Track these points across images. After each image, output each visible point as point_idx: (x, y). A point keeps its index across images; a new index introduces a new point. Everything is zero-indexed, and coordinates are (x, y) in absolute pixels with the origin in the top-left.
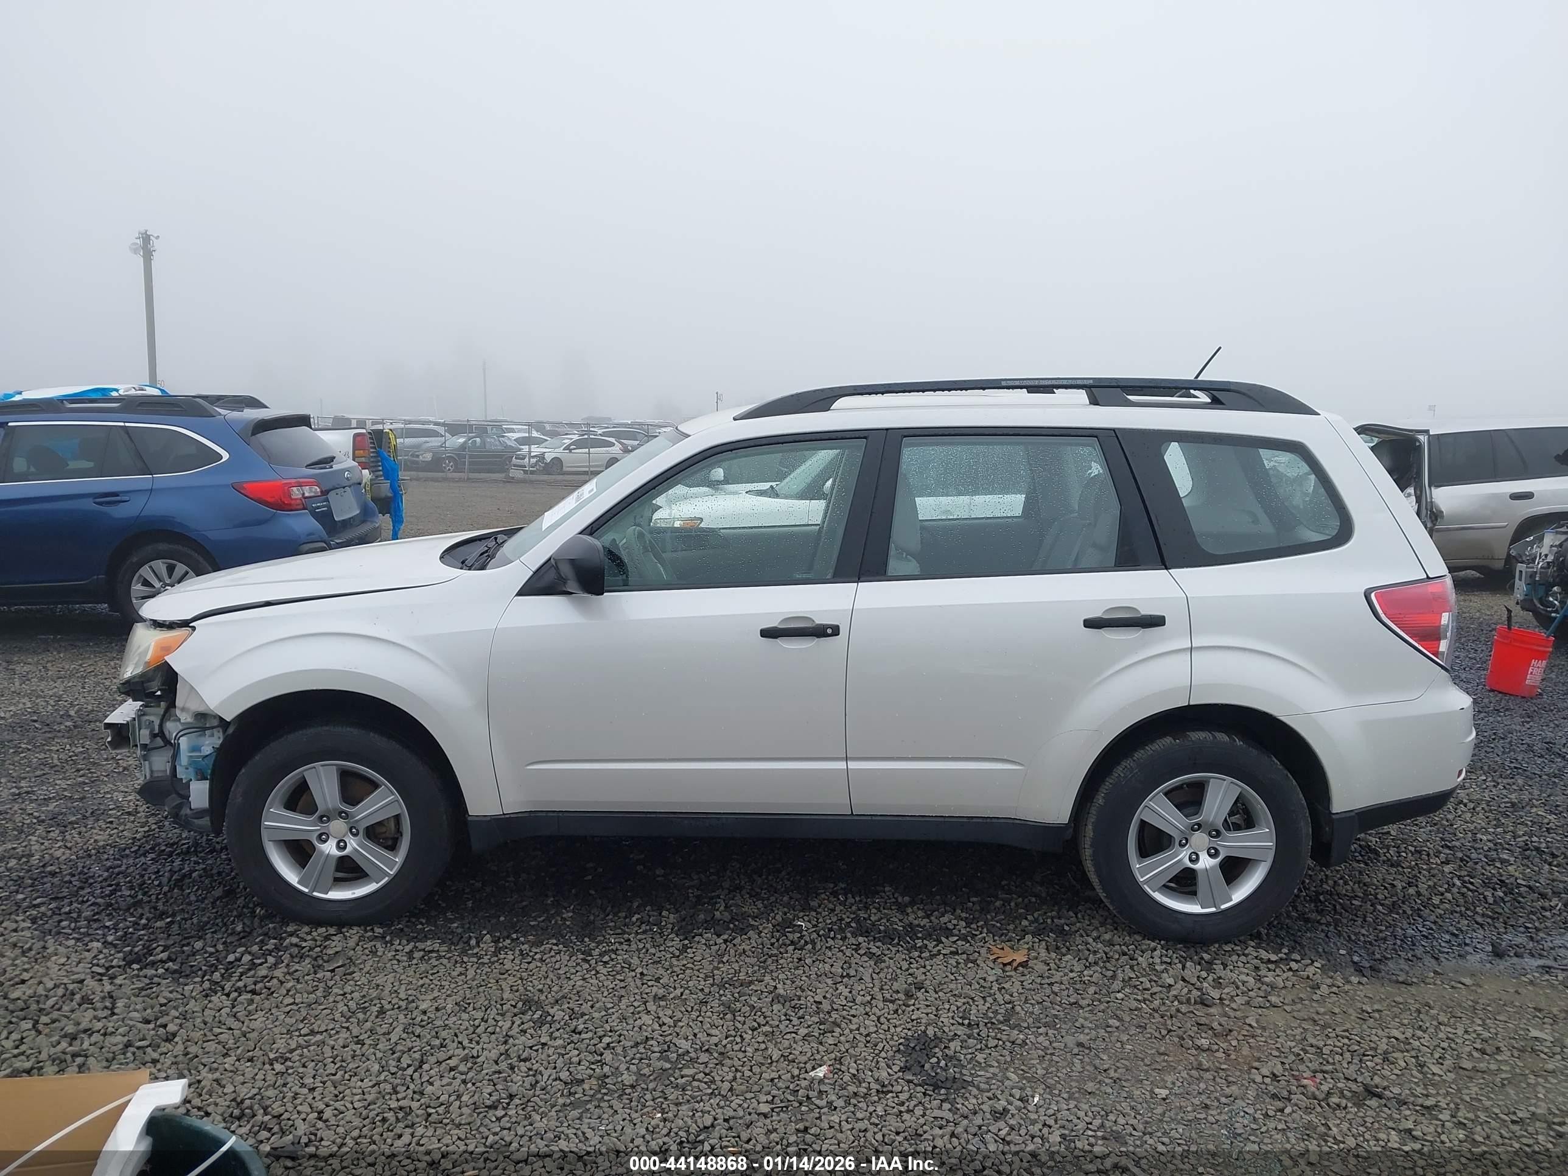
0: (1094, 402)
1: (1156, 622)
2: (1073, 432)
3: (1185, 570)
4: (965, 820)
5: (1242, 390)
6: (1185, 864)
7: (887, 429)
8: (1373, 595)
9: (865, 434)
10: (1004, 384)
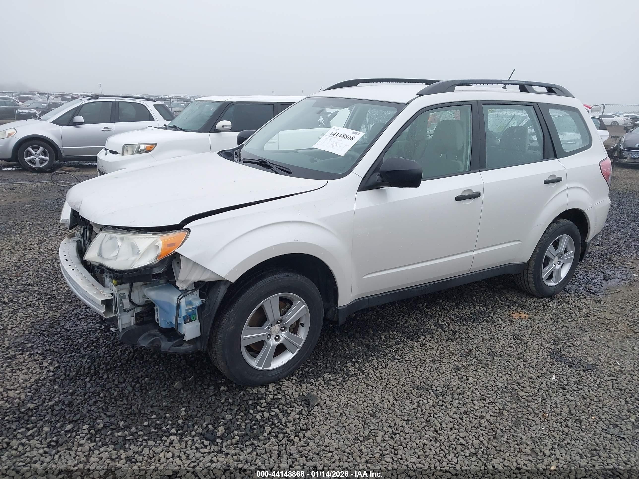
7: (477, 101)
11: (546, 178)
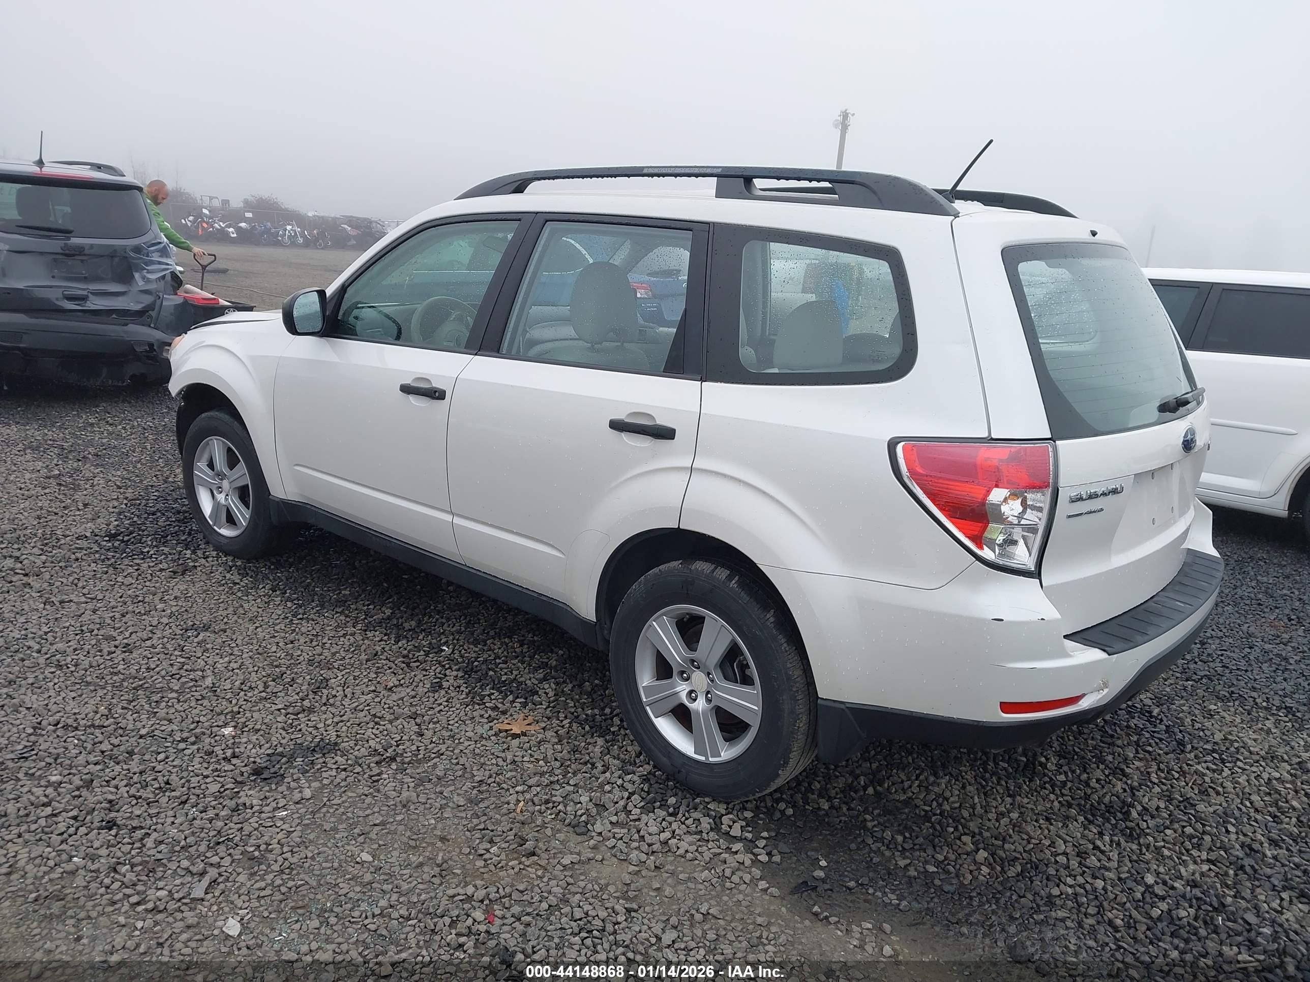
0: (721, 193)
1: (665, 434)
2: (673, 224)
3: (719, 384)
4: (536, 595)
5: (867, 183)
6: (680, 698)
8: (899, 449)
9: (519, 216)
10: (645, 171)
11: (621, 415)
